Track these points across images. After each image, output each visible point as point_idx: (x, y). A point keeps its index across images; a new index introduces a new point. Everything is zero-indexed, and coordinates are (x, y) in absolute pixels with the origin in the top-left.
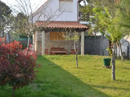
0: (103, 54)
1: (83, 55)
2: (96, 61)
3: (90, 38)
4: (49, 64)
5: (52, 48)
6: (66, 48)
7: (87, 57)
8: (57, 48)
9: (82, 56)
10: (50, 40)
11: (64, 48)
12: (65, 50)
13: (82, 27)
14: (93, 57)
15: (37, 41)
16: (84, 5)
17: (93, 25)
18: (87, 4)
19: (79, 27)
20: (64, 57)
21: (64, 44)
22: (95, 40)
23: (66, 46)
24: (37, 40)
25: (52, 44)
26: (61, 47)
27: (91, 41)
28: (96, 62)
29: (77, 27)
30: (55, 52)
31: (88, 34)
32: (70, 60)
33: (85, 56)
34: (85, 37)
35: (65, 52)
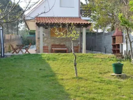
0: (106, 51)
1: (85, 54)
2: (100, 62)
3: (92, 34)
4: (40, 69)
5: (52, 45)
6: (67, 45)
7: (88, 56)
8: (58, 45)
9: (83, 54)
10: (51, 37)
11: (65, 45)
12: (66, 47)
13: (83, 23)
14: (96, 57)
15: (38, 38)
16: (86, 4)
17: (94, 22)
18: (88, 2)
19: (81, 23)
20: (63, 56)
21: (65, 40)
22: (97, 36)
23: (67, 43)
24: (38, 36)
25: (53, 40)
26: (62, 44)
27: (93, 38)
28: (101, 64)
29: (78, 23)
30: (55, 49)
31: (89, 30)
32: (69, 62)
33: (87, 54)
34: (87, 34)
35: (66, 49)
